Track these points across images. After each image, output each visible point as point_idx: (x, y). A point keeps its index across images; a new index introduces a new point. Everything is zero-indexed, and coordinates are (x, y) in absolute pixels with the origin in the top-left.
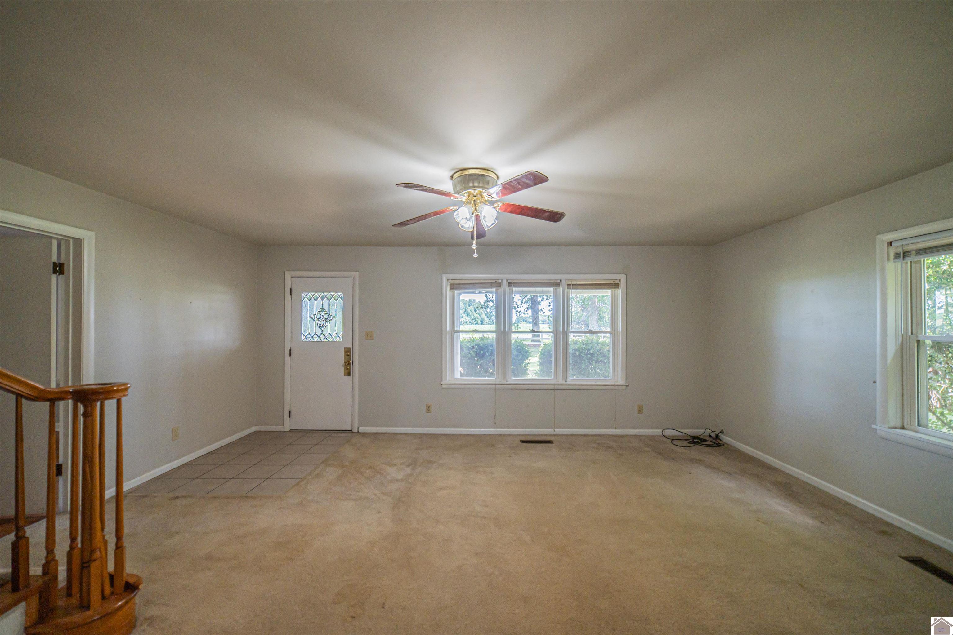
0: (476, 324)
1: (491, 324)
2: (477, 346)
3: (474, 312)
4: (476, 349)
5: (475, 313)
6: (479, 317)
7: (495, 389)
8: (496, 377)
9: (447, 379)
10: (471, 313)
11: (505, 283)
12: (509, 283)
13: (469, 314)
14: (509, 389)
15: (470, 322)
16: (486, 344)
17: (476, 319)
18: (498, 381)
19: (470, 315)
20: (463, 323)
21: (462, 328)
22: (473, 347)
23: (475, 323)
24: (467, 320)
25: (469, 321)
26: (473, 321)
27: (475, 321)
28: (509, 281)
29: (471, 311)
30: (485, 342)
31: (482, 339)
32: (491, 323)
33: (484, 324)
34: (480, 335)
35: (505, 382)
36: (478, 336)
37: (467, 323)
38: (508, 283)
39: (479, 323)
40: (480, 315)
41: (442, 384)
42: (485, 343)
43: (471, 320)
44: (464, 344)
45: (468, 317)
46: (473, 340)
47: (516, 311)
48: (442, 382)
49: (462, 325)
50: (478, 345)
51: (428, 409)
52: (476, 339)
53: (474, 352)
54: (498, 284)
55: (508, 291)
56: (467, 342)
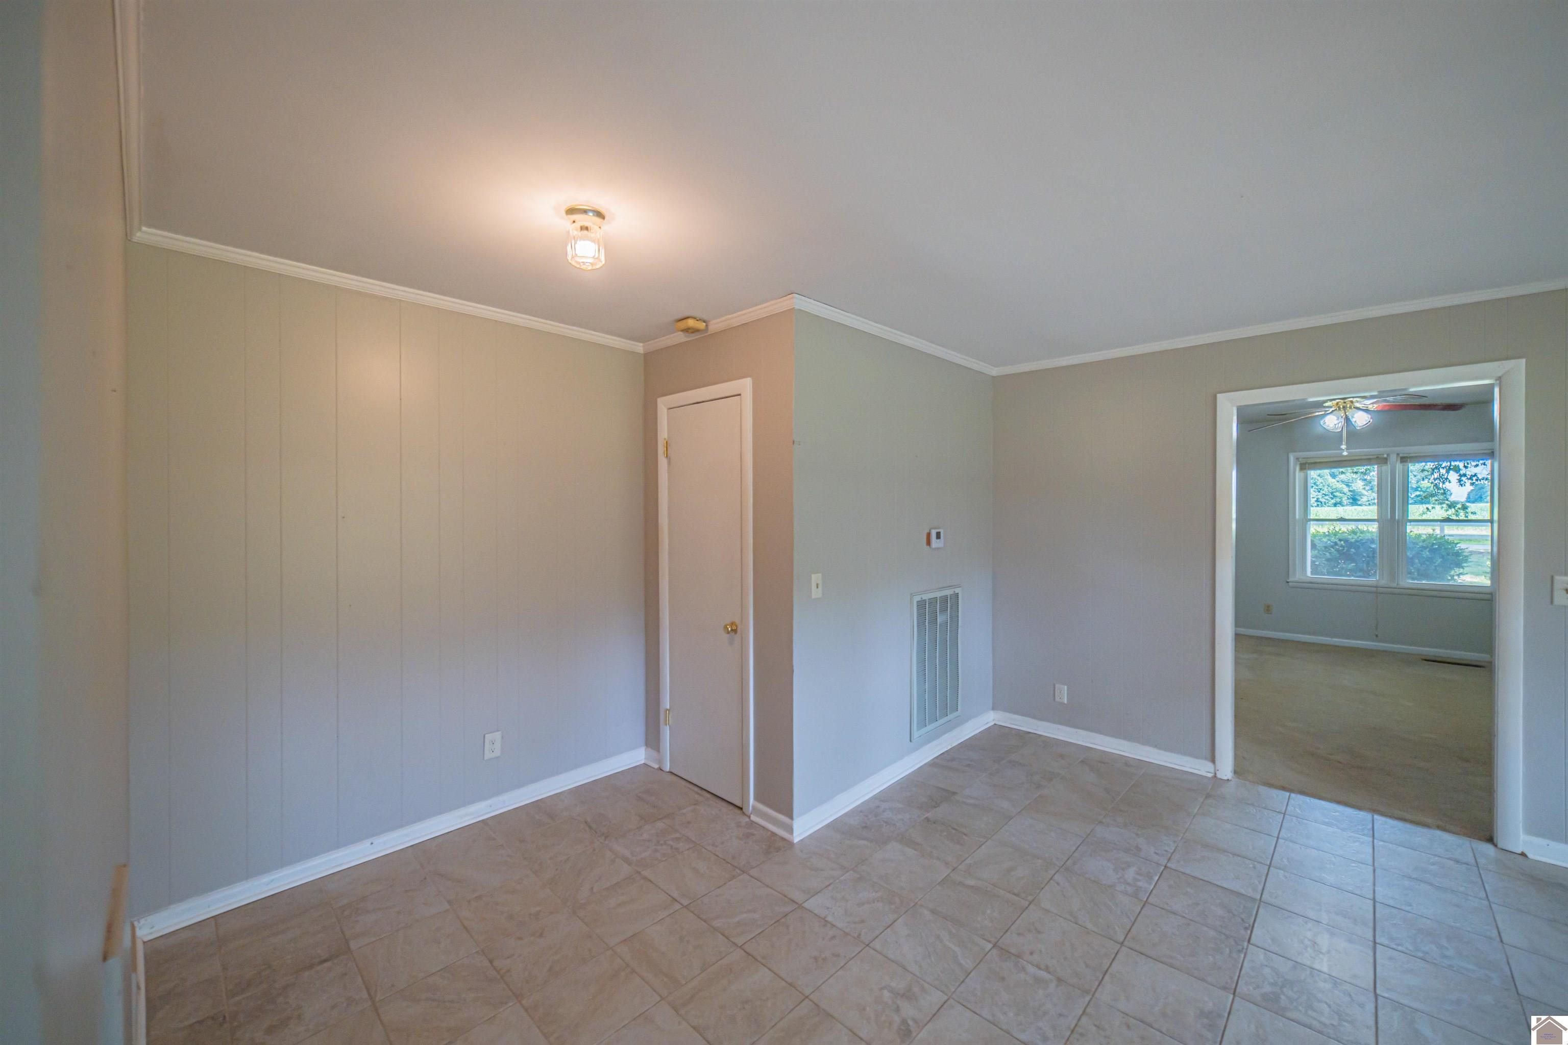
0: (1335, 505)
2: (1342, 542)
4: (1342, 546)
5: (1334, 480)
6: (1346, 489)
7: (1376, 592)
8: (1378, 578)
9: (1297, 576)
11: (1393, 457)
12: (1402, 458)
14: (1402, 594)
15: (1317, 501)
16: (1361, 540)
17: (1337, 494)
18: (1383, 582)
19: (1317, 486)
21: (1315, 514)
22: (1336, 544)
23: (1333, 501)
25: (1315, 499)
26: (1327, 497)
27: (1332, 499)
28: (1401, 455)
30: (1360, 536)
31: (1354, 532)
32: (1370, 506)
33: (1360, 505)
34: (1351, 526)
35: (1395, 585)
36: (1344, 528)
38: (1399, 459)
39: (1345, 501)
40: (1348, 486)
41: (1288, 582)
42: (1360, 538)
44: (1317, 538)
46: (1336, 534)
47: (1460, 475)
48: (1288, 579)
49: (1312, 508)
50: (1346, 541)
51: (1268, 609)
52: (1340, 532)
53: (1337, 550)
54: (1381, 460)
55: (1399, 466)
56: (1325, 535)
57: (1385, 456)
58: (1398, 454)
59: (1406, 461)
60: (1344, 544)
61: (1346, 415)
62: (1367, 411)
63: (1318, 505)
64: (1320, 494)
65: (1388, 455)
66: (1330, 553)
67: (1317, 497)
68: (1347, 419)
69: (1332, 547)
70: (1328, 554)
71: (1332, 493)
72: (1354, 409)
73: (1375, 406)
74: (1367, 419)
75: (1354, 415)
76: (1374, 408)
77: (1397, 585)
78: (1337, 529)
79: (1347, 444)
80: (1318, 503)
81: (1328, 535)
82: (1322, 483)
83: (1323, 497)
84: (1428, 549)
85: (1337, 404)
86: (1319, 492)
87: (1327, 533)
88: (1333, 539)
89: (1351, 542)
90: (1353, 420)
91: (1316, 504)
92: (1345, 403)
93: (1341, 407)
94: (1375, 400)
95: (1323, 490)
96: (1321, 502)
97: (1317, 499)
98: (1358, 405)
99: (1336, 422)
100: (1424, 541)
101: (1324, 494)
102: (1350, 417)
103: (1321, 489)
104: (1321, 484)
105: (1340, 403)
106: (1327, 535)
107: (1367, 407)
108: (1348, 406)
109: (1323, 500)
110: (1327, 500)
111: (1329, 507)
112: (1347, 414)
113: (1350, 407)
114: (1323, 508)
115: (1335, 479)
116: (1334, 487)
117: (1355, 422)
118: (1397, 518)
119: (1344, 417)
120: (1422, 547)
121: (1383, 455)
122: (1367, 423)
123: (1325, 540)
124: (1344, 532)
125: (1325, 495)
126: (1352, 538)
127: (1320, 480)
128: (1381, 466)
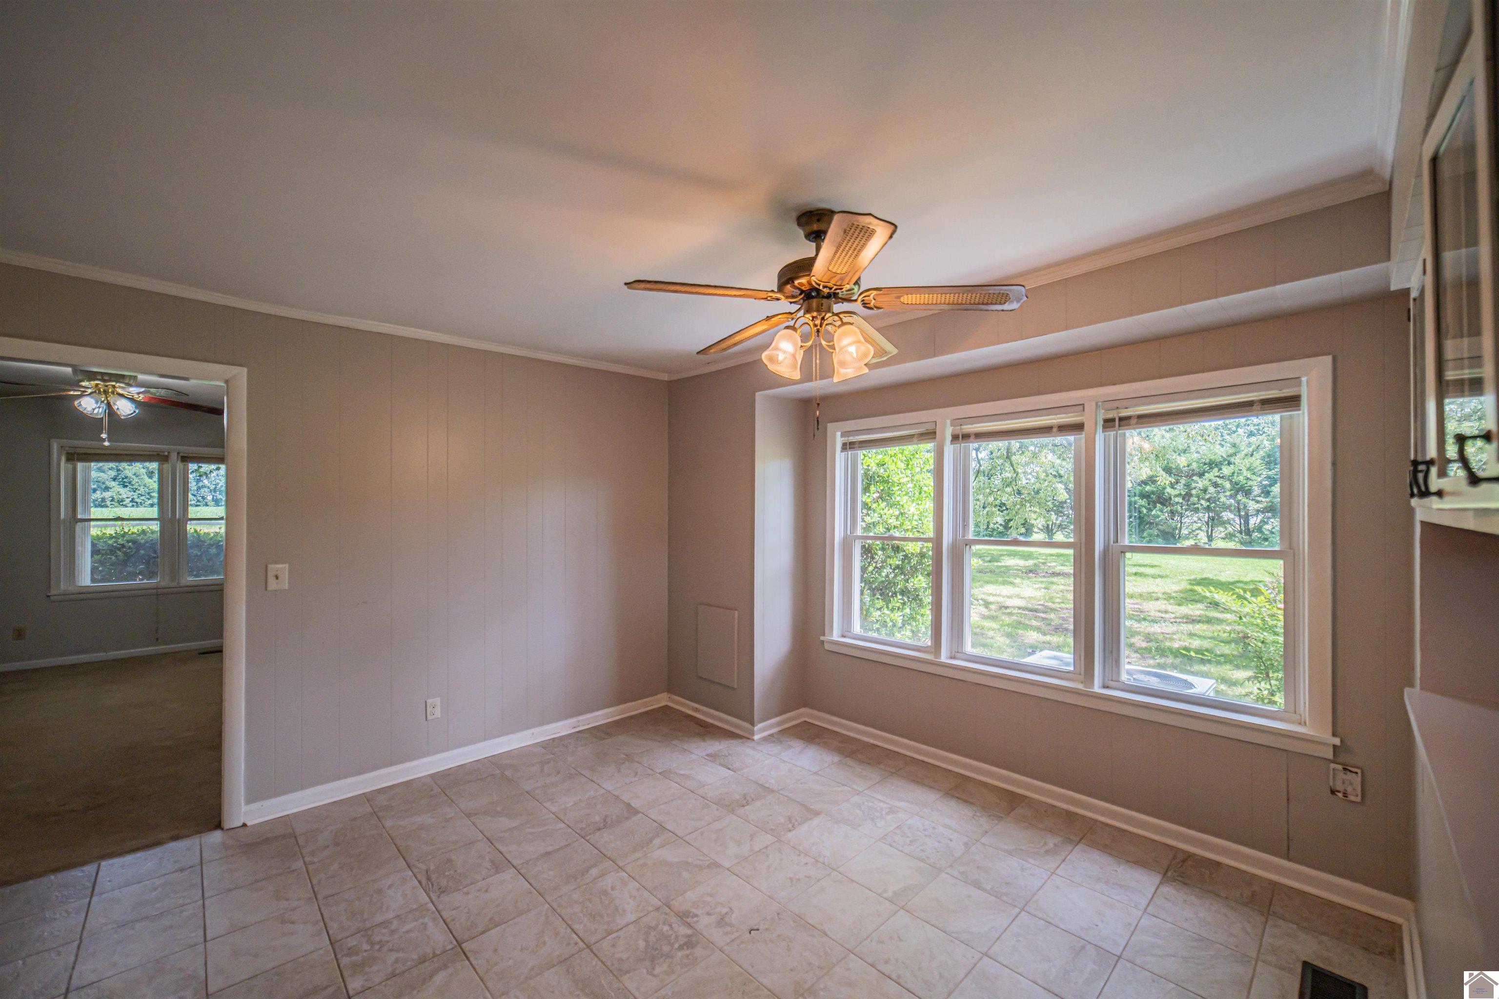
1: (197, 506)
2: (130, 544)
3: (146, 477)
4: (130, 548)
7: (157, 594)
8: (159, 579)
9: (61, 589)
10: (135, 480)
11: (174, 456)
12: (182, 457)
13: (130, 483)
14: (181, 593)
15: (132, 501)
16: (147, 540)
18: (164, 584)
19: (133, 485)
20: (108, 503)
21: (95, 513)
22: (123, 546)
24: (125, 496)
25: (130, 499)
26: (143, 498)
27: (149, 499)
28: (181, 454)
29: (137, 476)
30: (146, 536)
32: (198, 503)
35: (176, 585)
37: (124, 503)
38: (180, 457)
41: (49, 596)
42: (147, 538)
43: (135, 497)
45: (128, 489)
48: (50, 593)
49: (107, 507)
50: (134, 542)
52: (129, 533)
53: (125, 553)
54: (161, 457)
55: (180, 465)
56: (111, 537)
57: (166, 454)
58: (178, 453)
59: (186, 461)
60: (132, 546)
61: (108, 401)
62: (132, 400)
63: (133, 506)
64: (136, 494)
65: (169, 453)
66: (116, 556)
67: (132, 497)
68: (109, 404)
69: (119, 549)
70: (113, 558)
71: (149, 494)
72: (117, 396)
73: (142, 396)
74: (131, 408)
75: (116, 401)
76: (140, 398)
77: (178, 583)
78: (126, 530)
79: (109, 434)
80: (134, 504)
81: (116, 537)
82: (138, 482)
83: (139, 497)
84: (214, 546)
85: (97, 385)
86: (135, 492)
87: (114, 535)
88: (120, 540)
89: (140, 543)
90: (115, 408)
91: (131, 504)
92: (107, 386)
93: (102, 390)
94: (143, 390)
95: (139, 490)
96: (137, 503)
97: (133, 499)
98: (120, 391)
99: (94, 406)
100: (211, 539)
101: (139, 494)
102: (112, 404)
103: (136, 489)
104: (137, 484)
105: (100, 386)
106: (114, 537)
107: (133, 396)
108: (110, 391)
109: (139, 501)
110: (143, 500)
111: (145, 508)
112: (109, 399)
113: (113, 393)
114: (138, 509)
115: (152, 479)
116: (151, 487)
117: (118, 409)
118: (177, 517)
119: (105, 402)
120: (210, 544)
121: (164, 452)
122: (132, 414)
123: (110, 542)
124: (133, 533)
125: (142, 495)
126: (142, 539)
127: (136, 480)
128: (163, 464)
